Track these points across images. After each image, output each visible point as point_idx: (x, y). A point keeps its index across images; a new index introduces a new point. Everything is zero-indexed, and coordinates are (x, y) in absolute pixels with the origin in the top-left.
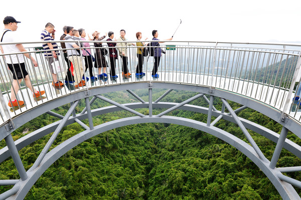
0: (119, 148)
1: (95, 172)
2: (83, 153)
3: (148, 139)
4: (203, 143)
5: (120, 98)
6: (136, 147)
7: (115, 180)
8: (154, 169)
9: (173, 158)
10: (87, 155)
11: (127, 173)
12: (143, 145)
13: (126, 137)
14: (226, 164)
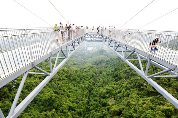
0: (76, 80)
1: (66, 88)
2: (61, 79)
3: (91, 78)
4: (118, 80)
5: (77, 58)
6: (84, 81)
7: (74, 92)
8: (93, 91)
9: (102, 86)
10: (62, 80)
11: (80, 91)
12: (88, 81)
13: (80, 75)
14: (127, 86)
